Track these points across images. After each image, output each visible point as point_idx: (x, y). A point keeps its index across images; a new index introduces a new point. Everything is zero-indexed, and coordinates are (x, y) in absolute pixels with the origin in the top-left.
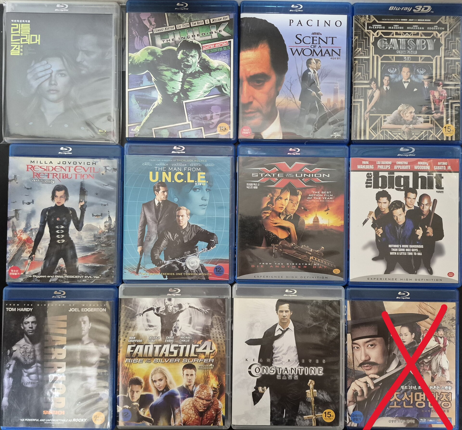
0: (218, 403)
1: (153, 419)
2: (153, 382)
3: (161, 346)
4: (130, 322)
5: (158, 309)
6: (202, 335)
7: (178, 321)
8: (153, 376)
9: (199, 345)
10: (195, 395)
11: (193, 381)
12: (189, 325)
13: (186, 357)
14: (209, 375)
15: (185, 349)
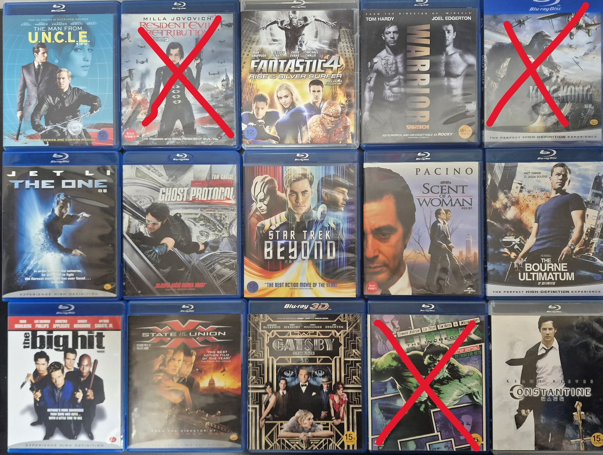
0: (346, 120)
1: (279, 137)
2: (279, 99)
3: (286, 61)
4: (254, 36)
5: (282, 22)
6: (329, 49)
7: (304, 35)
8: (279, 93)
9: (326, 60)
10: (322, 112)
11: (321, 98)
12: (315, 39)
13: (313, 73)
14: (337, 90)
15: (311, 63)
